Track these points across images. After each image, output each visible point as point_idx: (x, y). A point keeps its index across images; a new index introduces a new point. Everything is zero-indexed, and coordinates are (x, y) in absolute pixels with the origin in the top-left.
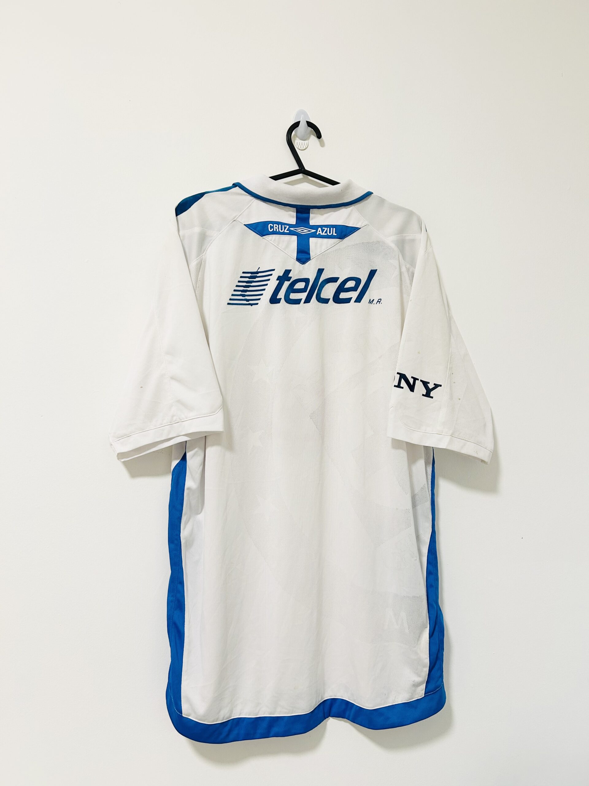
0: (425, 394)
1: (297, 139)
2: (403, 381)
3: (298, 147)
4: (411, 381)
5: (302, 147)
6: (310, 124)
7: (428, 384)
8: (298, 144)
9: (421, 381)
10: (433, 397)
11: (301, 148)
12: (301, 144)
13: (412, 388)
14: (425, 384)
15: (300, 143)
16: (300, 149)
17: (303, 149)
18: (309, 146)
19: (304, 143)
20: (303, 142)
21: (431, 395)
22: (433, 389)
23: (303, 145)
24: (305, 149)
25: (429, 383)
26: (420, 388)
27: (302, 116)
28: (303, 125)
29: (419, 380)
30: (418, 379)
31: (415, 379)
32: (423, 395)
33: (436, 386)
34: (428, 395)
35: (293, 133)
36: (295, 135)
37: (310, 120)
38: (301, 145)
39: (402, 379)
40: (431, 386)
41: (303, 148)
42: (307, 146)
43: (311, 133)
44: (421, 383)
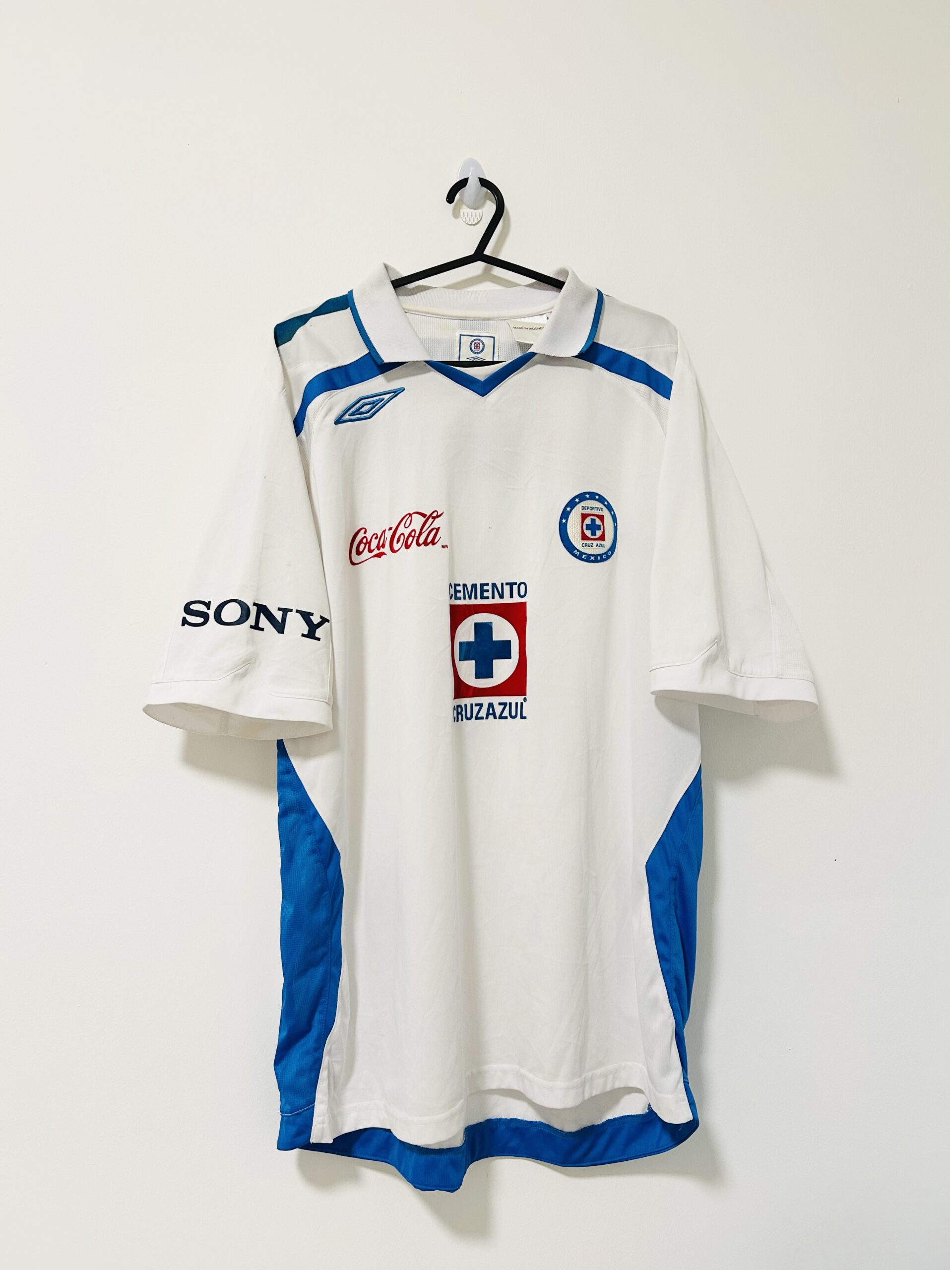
0: (306, 633)
1: (464, 206)
2: (262, 616)
3: (466, 221)
4: (278, 616)
5: (472, 219)
6: (484, 183)
7: (311, 617)
8: (466, 214)
9: (298, 611)
10: (320, 639)
11: (470, 221)
12: (470, 214)
13: (280, 627)
14: (306, 616)
15: (468, 213)
16: (469, 223)
17: (473, 223)
18: (483, 219)
19: (476, 213)
20: (474, 211)
21: (317, 635)
22: (320, 625)
23: (474, 216)
24: (476, 224)
25: (312, 614)
26: (296, 625)
27: (472, 169)
28: (473, 184)
29: (294, 611)
30: (291, 610)
31: (285, 611)
32: (303, 635)
33: (324, 620)
34: (311, 635)
35: (457, 197)
36: (461, 200)
37: (485, 177)
38: (470, 216)
39: (262, 615)
40: (316, 620)
41: (474, 221)
42: (479, 219)
43: (486, 197)
44: (299, 615)
